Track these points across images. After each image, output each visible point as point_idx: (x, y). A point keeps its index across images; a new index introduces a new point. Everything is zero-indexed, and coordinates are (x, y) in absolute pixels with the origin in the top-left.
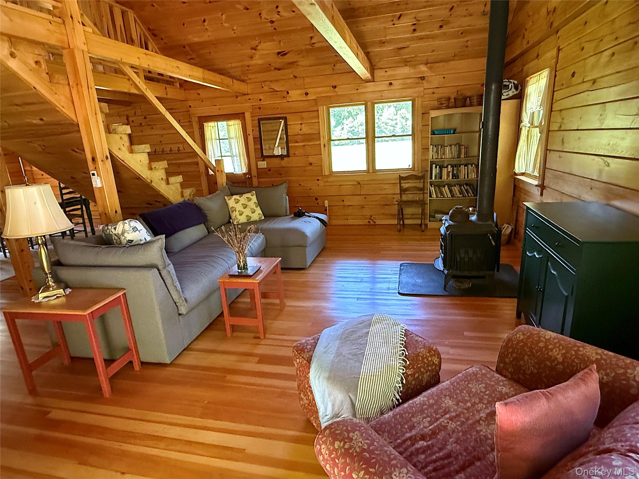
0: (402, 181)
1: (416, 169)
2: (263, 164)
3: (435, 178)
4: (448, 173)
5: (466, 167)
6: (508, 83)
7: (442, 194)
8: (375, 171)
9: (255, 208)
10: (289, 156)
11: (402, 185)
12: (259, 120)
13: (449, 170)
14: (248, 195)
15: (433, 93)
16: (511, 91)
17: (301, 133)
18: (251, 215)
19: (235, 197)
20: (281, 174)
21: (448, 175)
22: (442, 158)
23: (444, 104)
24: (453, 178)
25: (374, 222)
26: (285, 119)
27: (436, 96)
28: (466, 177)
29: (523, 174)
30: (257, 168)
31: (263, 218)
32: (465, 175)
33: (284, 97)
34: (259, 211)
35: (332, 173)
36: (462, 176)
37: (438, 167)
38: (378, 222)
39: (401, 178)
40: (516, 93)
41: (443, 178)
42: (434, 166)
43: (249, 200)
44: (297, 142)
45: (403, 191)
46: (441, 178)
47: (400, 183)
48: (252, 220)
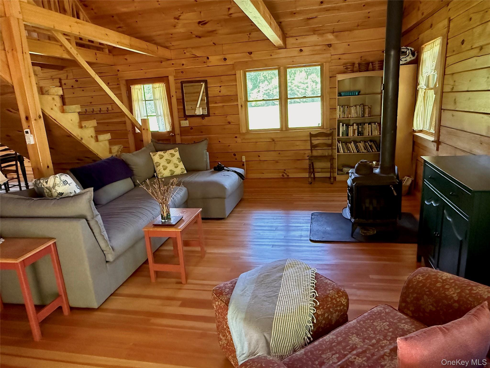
0: (313, 138)
1: (325, 128)
2: (185, 123)
3: (343, 135)
4: (354, 131)
5: (370, 126)
6: (406, 50)
7: (348, 149)
8: (287, 129)
9: (178, 163)
10: (209, 116)
11: (313, 141)
12: (182, 83)
13: (354, 128)
14: (172, 151)
15: (340, 59)
16: (409, 57)
17: (221, 94)
18: (175, 169)
19: (159, 153)
20: (202, 132)
21: (354, 133)
22: (348, 117)
23: (350, 68)
24: (358, 135)
25: (288, 176)
26: (206, 82)
27: (342, 61)
28: (370, 134)
29: (421, 131)
30: (180, 127)
31: (185, 172)
32: (369, 132)
33: (204, 62)
34: (181, 165)
35: (248, 132)
36: (366, 133)
37: (345, 125)
38: (291, 176)
39: (311, 135)
40: (413, 58)
41: (349, 135)
42: (341, 124)
43: (173, 155)
44: (216, 103)
45: (313, 147)
46: (347, 135)
47: (311, 140)
48: (175, 174)
